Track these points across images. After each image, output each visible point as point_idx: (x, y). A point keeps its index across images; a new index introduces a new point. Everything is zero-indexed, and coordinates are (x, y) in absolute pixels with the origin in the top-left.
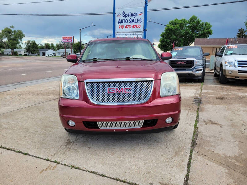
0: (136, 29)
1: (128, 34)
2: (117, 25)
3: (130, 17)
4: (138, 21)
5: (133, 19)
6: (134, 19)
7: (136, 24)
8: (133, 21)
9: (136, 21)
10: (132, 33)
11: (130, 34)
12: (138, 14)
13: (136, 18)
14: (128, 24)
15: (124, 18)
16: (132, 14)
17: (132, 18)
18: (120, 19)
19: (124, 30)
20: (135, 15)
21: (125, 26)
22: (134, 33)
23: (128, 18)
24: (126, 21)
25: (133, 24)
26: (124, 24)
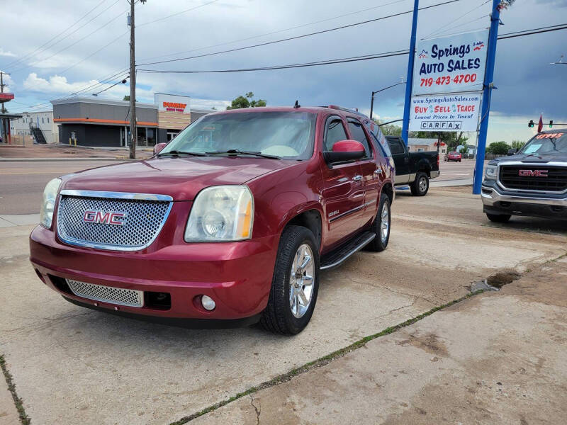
0: (463, 85)
1: (442, 98)
2: (417, 77)
3: (450, 57)
4: (469, 64)
5: (458, 62)
6: (461, 60)
7: (465, 72)
8: (458, 66)
9: (466, 65)
10: (453, 97)
11: (448, 97)
12: (472, 48)
13: (467, 57)
14: (445, 73)
15: (436, 61)
16: (456, 50)
17: (456, 58)
18: (424, 65)
19: (436, 88)
20: (463, 50)
21: (435, 79)
22: (459, 97)
23: (445, 60)
24: (440, 67)
25: (458, 72)
26: (435, 75)
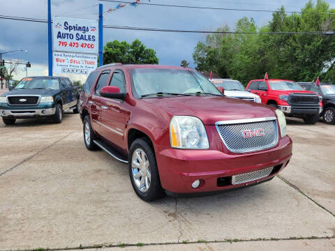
0: (86, 50)
1: (74, 55)
2: (56, 41)
3: (77, 32)
4: (89, 38)
5: (82, 36)
6: (84, 35)
7: (87, 42)
8: (82, 38)
9: (87, 38)
10: (82, 55)
11: (78, 55)
12: (90, 29)
13: (87, 34)
14: (75, 40)
15: (67, 32)
16: (80, 28)
17: (81, 33)
18: (59, 33)
19: (68, 48)
20: (85, 29)
21: (68, 43)
22: (85, 55)
23: (74, 32)
24: (71, 36)
25: (81, 42)
26: (68, 41)
